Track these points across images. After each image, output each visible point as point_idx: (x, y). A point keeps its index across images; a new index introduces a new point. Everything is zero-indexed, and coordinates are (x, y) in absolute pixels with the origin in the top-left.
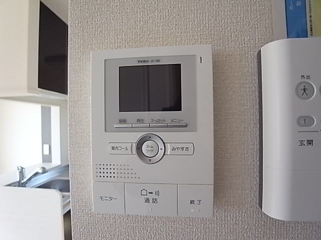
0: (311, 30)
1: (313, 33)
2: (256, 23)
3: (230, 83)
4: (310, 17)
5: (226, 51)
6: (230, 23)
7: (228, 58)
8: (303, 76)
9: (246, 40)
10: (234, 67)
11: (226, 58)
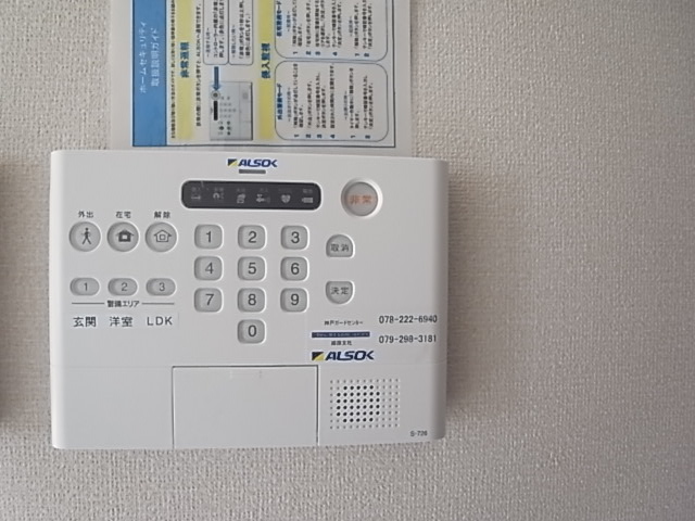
0: (173, 129)
1: (176, 135)
2: (83, 111)
3: (32, 216)
4: (173, 106)
5: (28, 159)
6: (39, 109)
7: (30, 172)
8: (82, 213)
9: (64, 140)
10: (41, 187)
11: (28, 170)
